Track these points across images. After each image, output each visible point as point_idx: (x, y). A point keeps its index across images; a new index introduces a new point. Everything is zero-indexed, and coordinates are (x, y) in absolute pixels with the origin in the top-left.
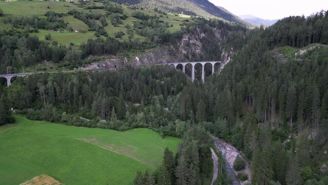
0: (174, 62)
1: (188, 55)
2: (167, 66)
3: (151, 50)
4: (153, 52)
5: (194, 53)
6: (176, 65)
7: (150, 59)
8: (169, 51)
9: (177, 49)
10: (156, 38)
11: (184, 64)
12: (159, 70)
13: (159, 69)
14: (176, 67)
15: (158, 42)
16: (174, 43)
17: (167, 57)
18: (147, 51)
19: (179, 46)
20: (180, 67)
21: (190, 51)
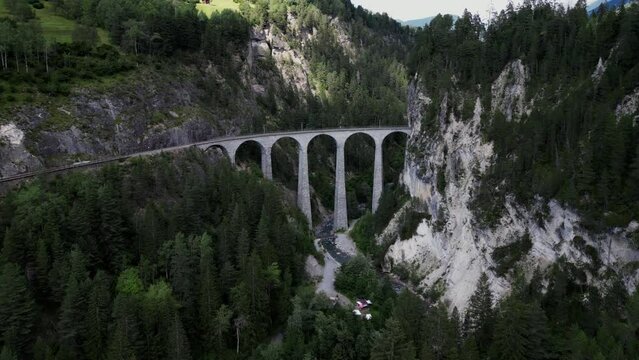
0: (222, 133)
1: (271, 99)
2: (191, 155)
3: (108, 82)
4: (117, 96)
5: (291, 94)
6: (232, 146)
7: (97, 129)
8: (200, 85)
9: (233, 76)
10: (133, 28)
11: (267, 142)
12: (151, 183)
13: (149, 181)
14: (232, 154)
15: (143, 47)
16: (218, 56)
17: (194, 116)
18: (80, 88)
19: (240, 68)
20: (250, 152)
21: (276, 84)
